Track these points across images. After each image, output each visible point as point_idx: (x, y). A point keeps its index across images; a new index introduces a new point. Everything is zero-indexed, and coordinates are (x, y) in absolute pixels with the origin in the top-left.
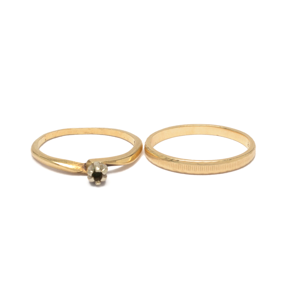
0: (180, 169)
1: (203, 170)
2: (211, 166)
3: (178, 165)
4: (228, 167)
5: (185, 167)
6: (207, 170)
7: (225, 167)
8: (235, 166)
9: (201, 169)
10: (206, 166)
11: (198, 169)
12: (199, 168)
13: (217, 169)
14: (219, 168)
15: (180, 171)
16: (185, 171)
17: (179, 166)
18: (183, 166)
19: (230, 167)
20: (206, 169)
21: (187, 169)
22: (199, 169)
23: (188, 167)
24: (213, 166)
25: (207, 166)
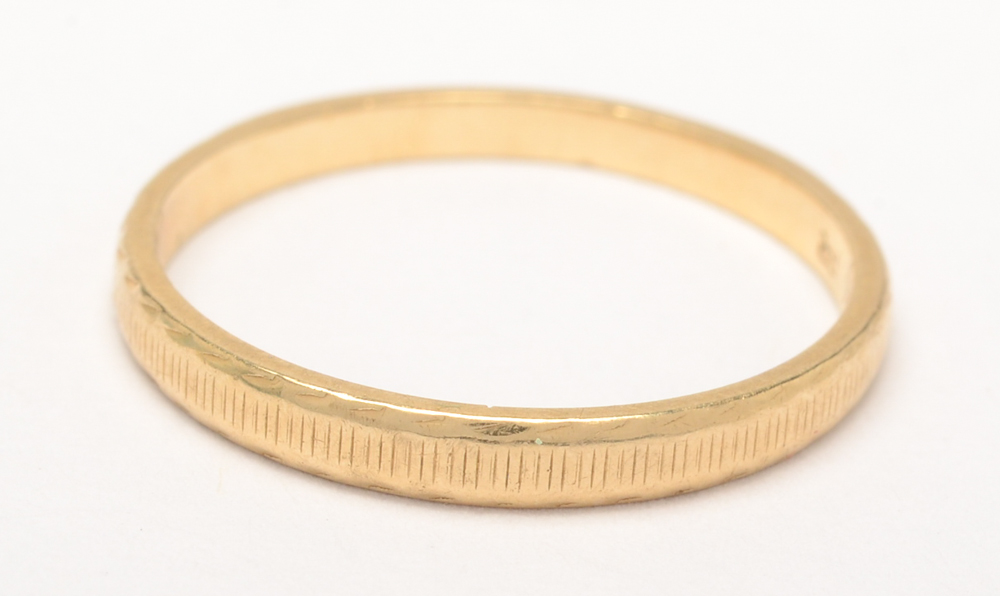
0: (403, 470)
1: (570, 477)
2: (628, 448)
3: (387, 446)
4: (740, 451)
5: (443, 462)
6: (598, 476)
7: (717, 451)
8: (781, 436)
9: (557, 472)
10: (588, 451)
11: (532, 470)
12: (544, 465)
13: (667, 469)
14: (679, 462)
15: (401, 481)
16: (442, 486)
17: (399, 450)
18: (429, 450)
19: (750, 446)
20: (587, 471)
21: (458, 476)
22: (544, 474)
23: (459, 458)
24: (642, 445)
25: (601, 449)
